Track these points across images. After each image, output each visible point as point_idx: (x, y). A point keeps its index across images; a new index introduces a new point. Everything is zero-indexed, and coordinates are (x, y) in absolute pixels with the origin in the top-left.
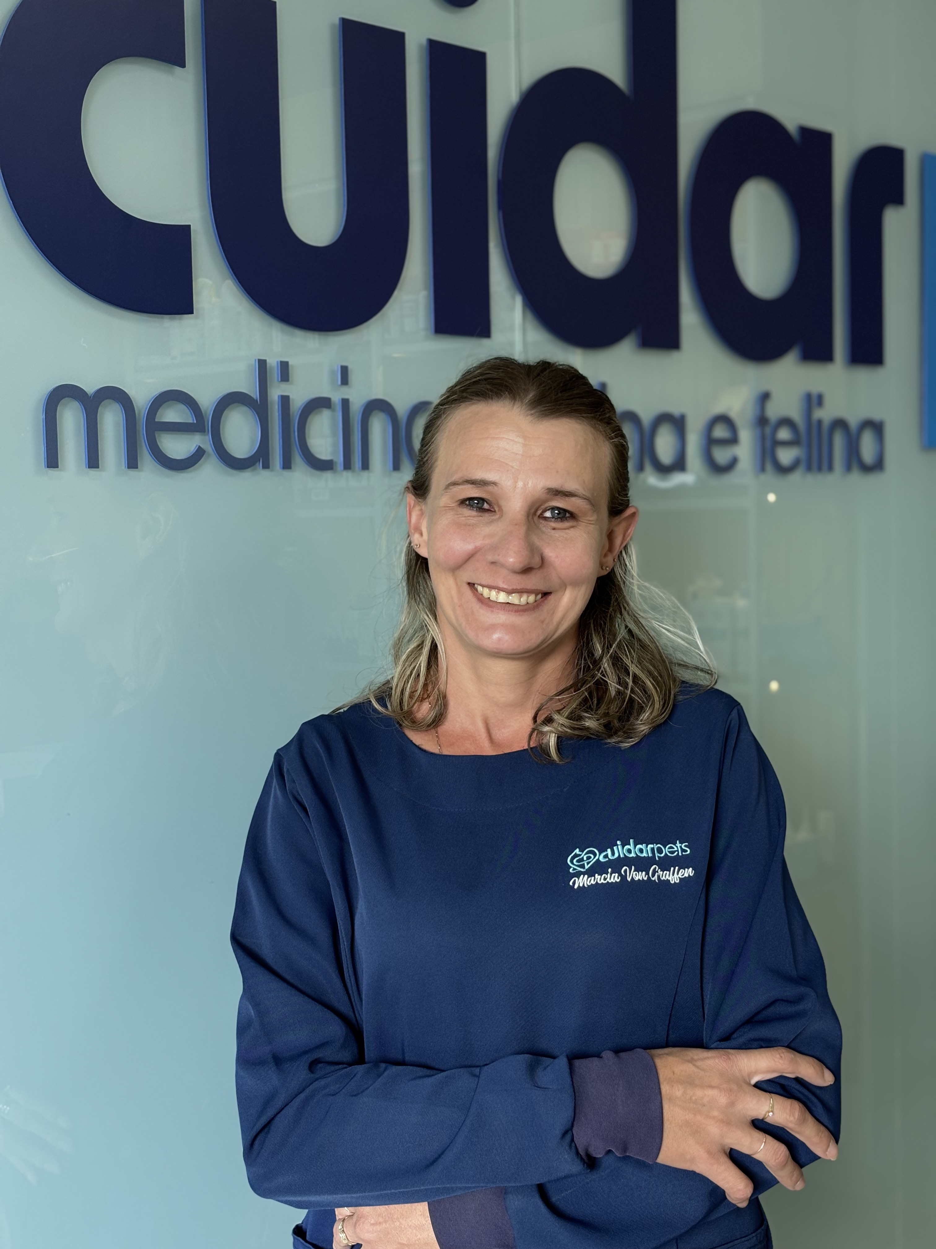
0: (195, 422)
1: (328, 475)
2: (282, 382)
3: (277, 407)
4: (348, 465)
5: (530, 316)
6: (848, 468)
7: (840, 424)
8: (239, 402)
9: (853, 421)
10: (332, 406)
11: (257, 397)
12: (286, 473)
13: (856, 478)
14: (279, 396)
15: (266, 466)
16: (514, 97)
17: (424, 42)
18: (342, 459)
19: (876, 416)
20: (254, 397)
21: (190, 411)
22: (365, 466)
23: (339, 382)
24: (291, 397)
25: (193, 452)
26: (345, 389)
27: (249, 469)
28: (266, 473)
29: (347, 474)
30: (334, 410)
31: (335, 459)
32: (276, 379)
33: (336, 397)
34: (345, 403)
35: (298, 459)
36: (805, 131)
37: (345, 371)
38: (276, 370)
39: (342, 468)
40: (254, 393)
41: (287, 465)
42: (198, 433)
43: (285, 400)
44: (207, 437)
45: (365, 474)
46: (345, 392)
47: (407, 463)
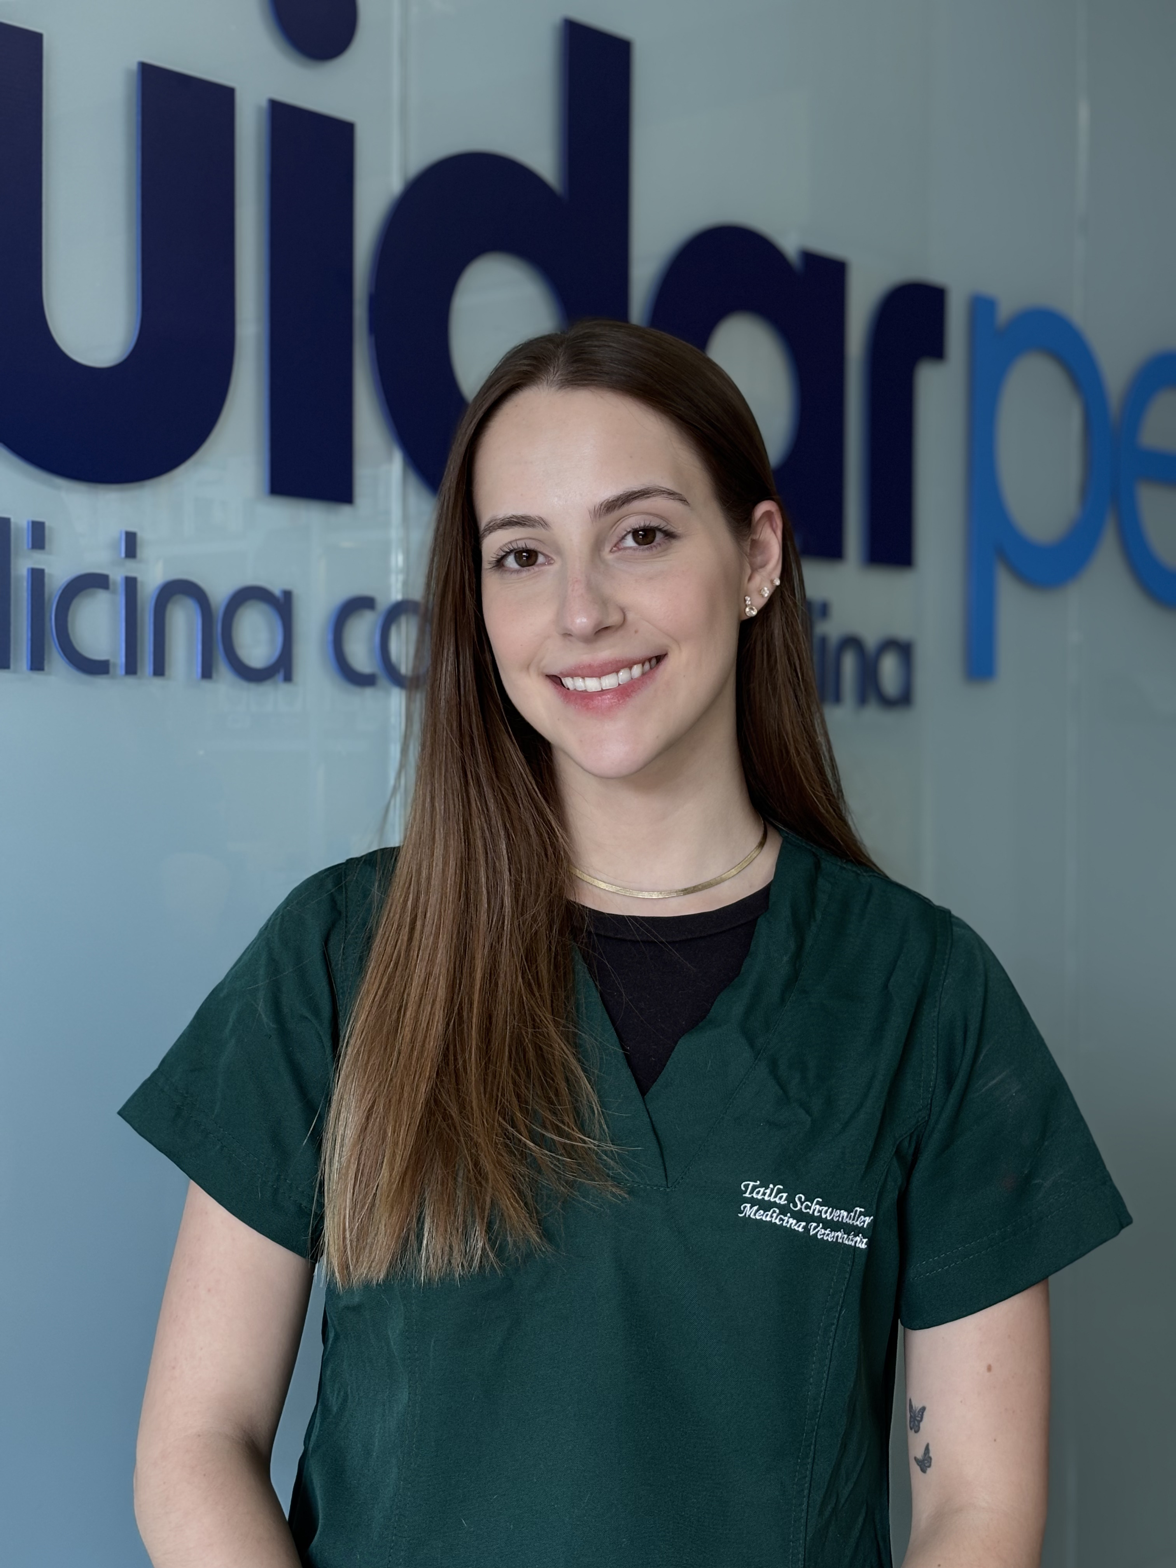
1: (101, 682)
2: (35, 551)
3: (25, 584)
4: (131, 668)
5: (414, 481)
6: (862, 700)
7: (852, 642)
9: (871, 640)
10: (111, 586)
12: (37, 676)
13: (873, 714)
14: (28, 570)
16: (395, 185)
17: (264, 104)
18: (123, 660)
19: (902, 632)
22: (159, 670)
23: (123, 555)
24: (46, 571)
26: (130, 563)
29: (131, 680)
30: (114, 592)
31: (112, 660)
32: (25, 547)
33: (117, 576)
34: (131, 584)
35: (56, 660)
36: (811, 259)
37: (131, 539)
38: (25, 532)
39: (123, 672)
41: (37, 664)
43: (37, 576)
45: (158, 682)
46: (131, 568)
47: (223, 669)
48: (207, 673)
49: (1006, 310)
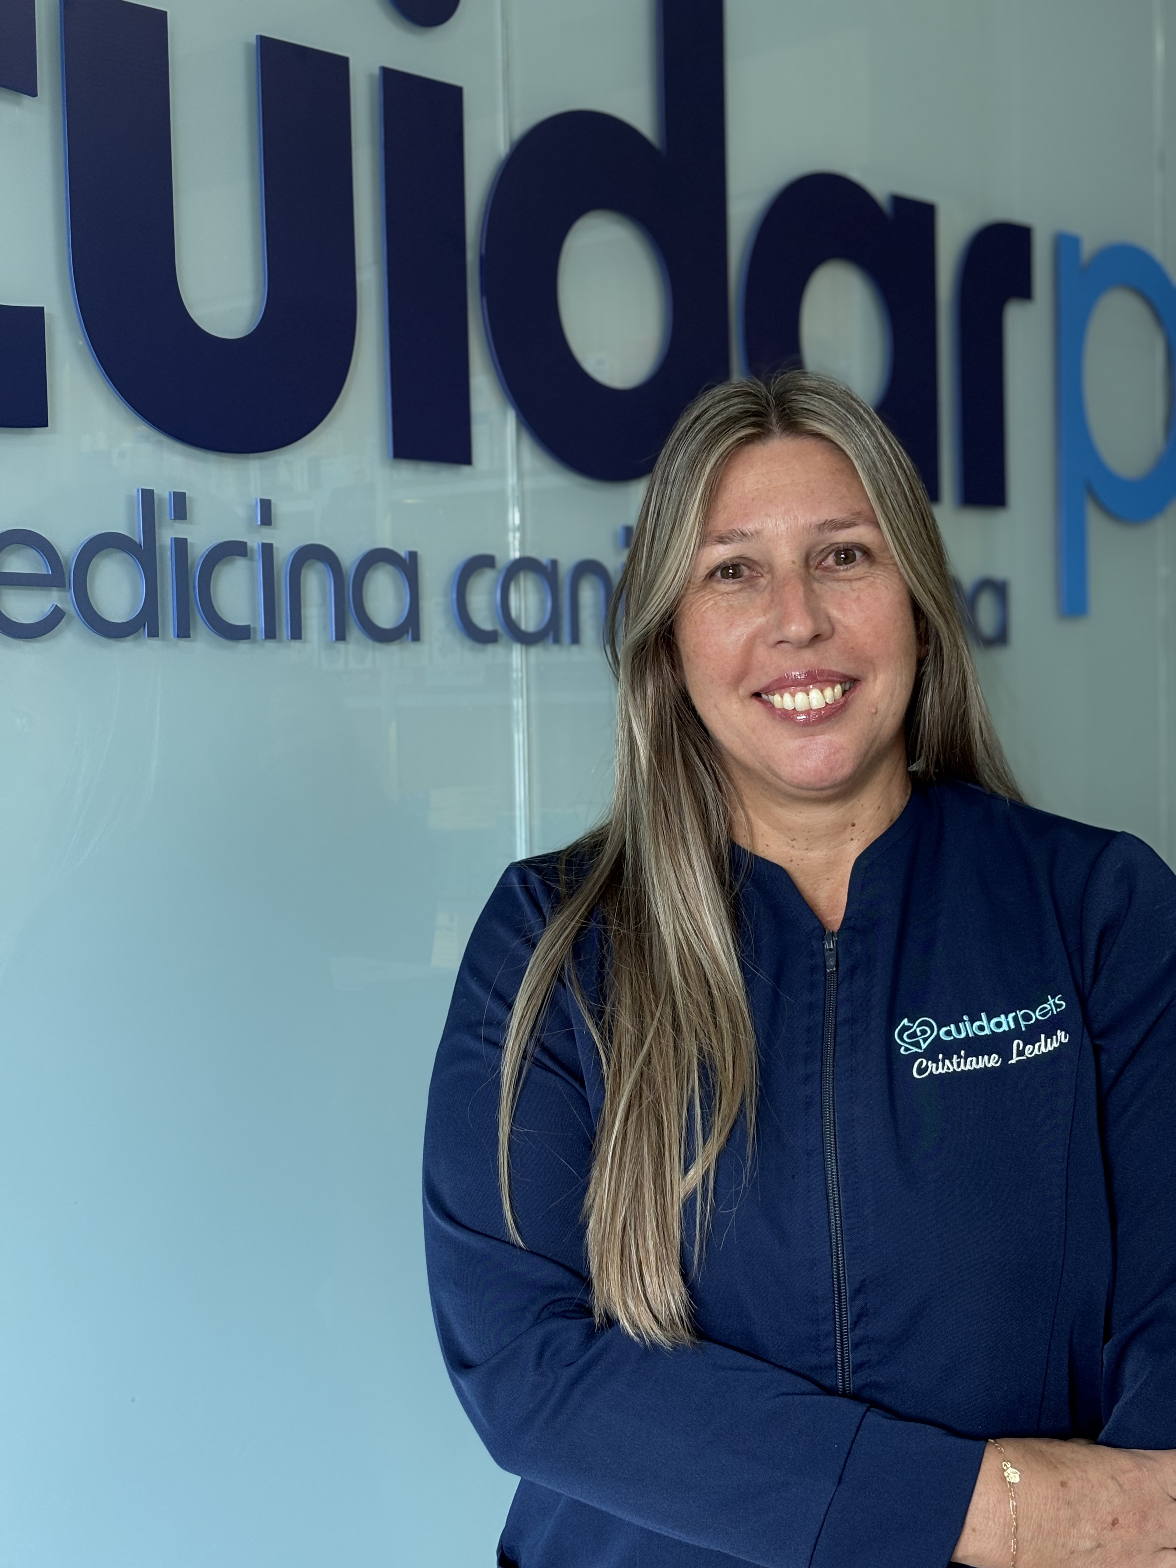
0: (51, 573)
1: (243, 647)
2: (176, 521)
3: (169, 554)
4: (271, 633)
5: (526, 437)
8: (113, 547)
9: (970, 583)
10: (249, 553)
11: (140, 540)
12: (183, 643)
14: (171, 539)
15: (154, 633)
18: (263, 625)
19: (998, 573)
20: (137, 540)
21: (43, 558)
22: (297, 633)
23: (259, 522)
25: (47, 613)
26: (266, 530)
27: (131, 637)
28: (154, 642)
29: (270, 644)
30: (252, 559)
31: (253, 625)
32: (168, 517)
33: (254, 542)
34: (267, 550)
35: (200, 627)
36: (900, 202)
37: (266, 506)
38: (168, 503)
39: (263, 637)
40: (138, 537)
41: (184, 631)
42: (55, 588)
43: (181, 545)
44: (68, 594)
45: (296, 644)
46: (267, 535)
47: (355, 632)
48: (341, 635)
49: (1088, 248)
